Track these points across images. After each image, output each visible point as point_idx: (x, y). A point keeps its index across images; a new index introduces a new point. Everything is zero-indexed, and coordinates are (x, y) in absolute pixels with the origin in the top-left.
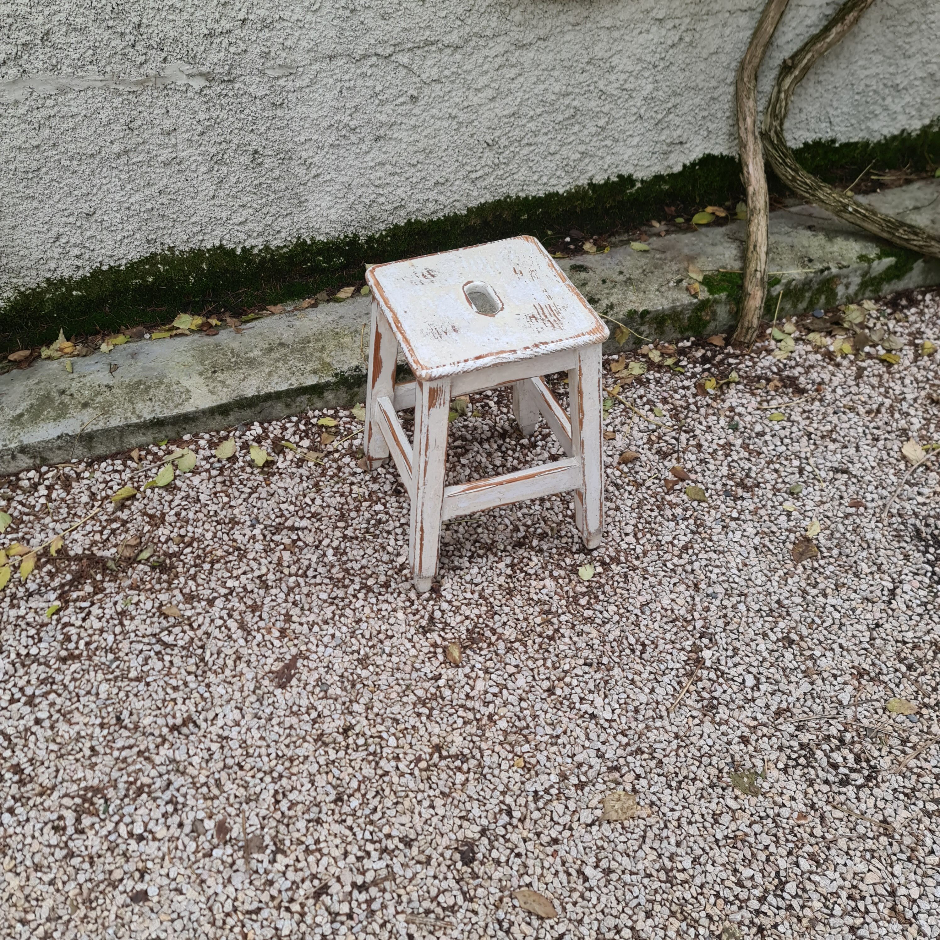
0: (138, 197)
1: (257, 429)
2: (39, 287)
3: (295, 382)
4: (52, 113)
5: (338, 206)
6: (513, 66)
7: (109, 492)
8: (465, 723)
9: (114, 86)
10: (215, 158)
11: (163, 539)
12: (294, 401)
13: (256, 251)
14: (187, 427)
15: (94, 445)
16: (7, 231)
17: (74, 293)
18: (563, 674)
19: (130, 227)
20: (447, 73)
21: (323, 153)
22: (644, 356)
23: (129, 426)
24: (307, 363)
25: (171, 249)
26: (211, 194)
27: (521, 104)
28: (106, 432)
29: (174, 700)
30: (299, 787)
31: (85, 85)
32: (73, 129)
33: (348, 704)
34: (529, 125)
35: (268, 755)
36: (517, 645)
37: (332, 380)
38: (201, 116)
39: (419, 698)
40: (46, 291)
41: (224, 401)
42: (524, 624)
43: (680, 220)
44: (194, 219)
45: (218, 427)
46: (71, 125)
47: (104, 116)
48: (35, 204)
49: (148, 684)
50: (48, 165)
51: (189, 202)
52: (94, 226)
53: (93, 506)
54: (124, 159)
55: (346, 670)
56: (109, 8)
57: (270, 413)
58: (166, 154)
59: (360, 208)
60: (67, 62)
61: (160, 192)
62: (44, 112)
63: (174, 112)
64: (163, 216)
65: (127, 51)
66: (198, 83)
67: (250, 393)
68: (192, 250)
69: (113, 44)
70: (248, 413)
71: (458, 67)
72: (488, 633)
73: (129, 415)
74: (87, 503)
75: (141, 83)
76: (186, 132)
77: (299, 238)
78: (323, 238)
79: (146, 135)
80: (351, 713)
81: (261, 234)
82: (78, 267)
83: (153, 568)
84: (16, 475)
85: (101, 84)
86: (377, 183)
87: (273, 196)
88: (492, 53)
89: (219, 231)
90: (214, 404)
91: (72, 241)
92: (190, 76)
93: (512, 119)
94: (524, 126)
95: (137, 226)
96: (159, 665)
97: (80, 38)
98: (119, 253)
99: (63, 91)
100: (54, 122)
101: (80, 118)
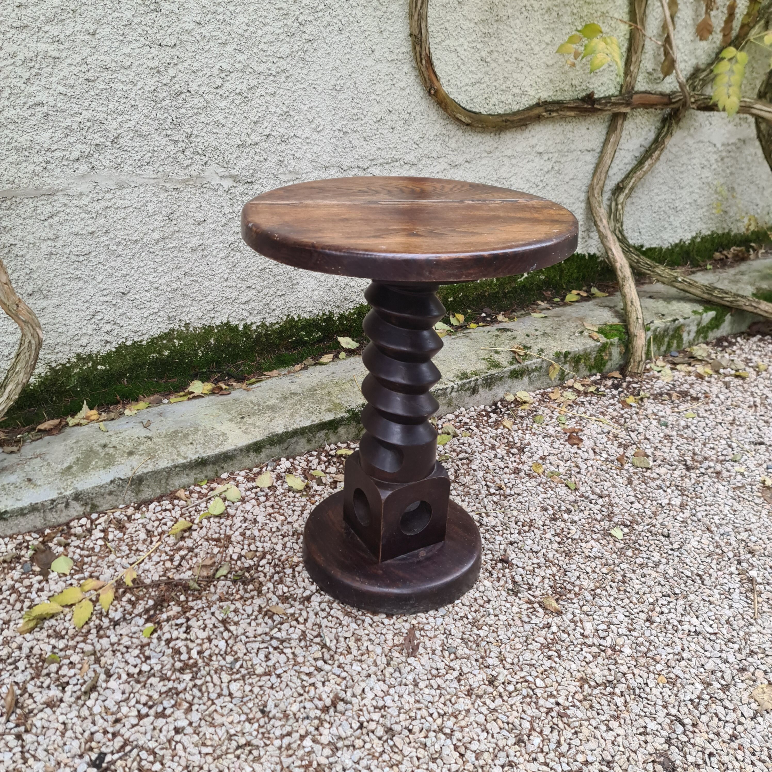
0: (167, 278)
1: (285, 464)
2: (69, 362)
3: (315, 419)
4: (110, 205)
5: (320, 288)
7: (165, 528)
8: (594, 657)
9: (163, 184)
10: (232, 246)
11: (235, 557)
12: (314, 436)
13: (254, 327)
14: (225, 465)
15: (142, 488)
16: (51, 309)
17: (99, 367)
18: (651, 606)
19: (156, 305)
22: (570, 387)
23: (176, 467)
24: (320, 404)
25: (187, 325)
26: (226, 276)
28: (155, 473)
29: (313, 684)
30: (476, 738)
31: (140, 181)
32: (124, 218)
33: (481, 660)
35: (431, 715)
36: (598, 591)
37: (346, 415)
38: (227, 210)
39: (542, 644)
40: (75, 365)
41: (259, 438)
42: (595, 575)
43: (557, 300)
44: (209, 299)
45: (250, 465)
46: (123, 215)
47: (150, 208)
48: (81, 284)
49: (279, 676)
50: (98, 249)
51: (207, 284)
52: (126, 305)
53: (151, 542)
54: (161, 244)
55: (464, 633)
56: (169, 120)
57: (295, 449)
58: (194, 241)
59: (336, 290)
60: (129, 162)
61: (185, 274)
62: (103, 204)
63: (206, 207)
64: (185, 295)
65: (177, 155)
66: (228, 183)
67: (280, 430)
68: (204, 327)
69: (168, 149)
70: (277, 449)
72: (569, 587)
73: (175, 457)
74: (145, 540)
75: (184, 181)
76: (213, 223)
77: (288, 316)
78: (306, 316)
79: (181, 225)
80: (488, 667)
81: (260, 312)
82: (107, 342)
83: (234, 582)
84: (67, 524)
85: (152, 181)
87: (273, 279)
89: (228, 309)
90: (251, 442)
91: (106, 318)
92: (223, 177)
95: (162, 304)
96: (283, 658)
97: (143, 143)
98: (143, 329)
99: (121, 186)
100: (109, 213)
101: (131, 209)
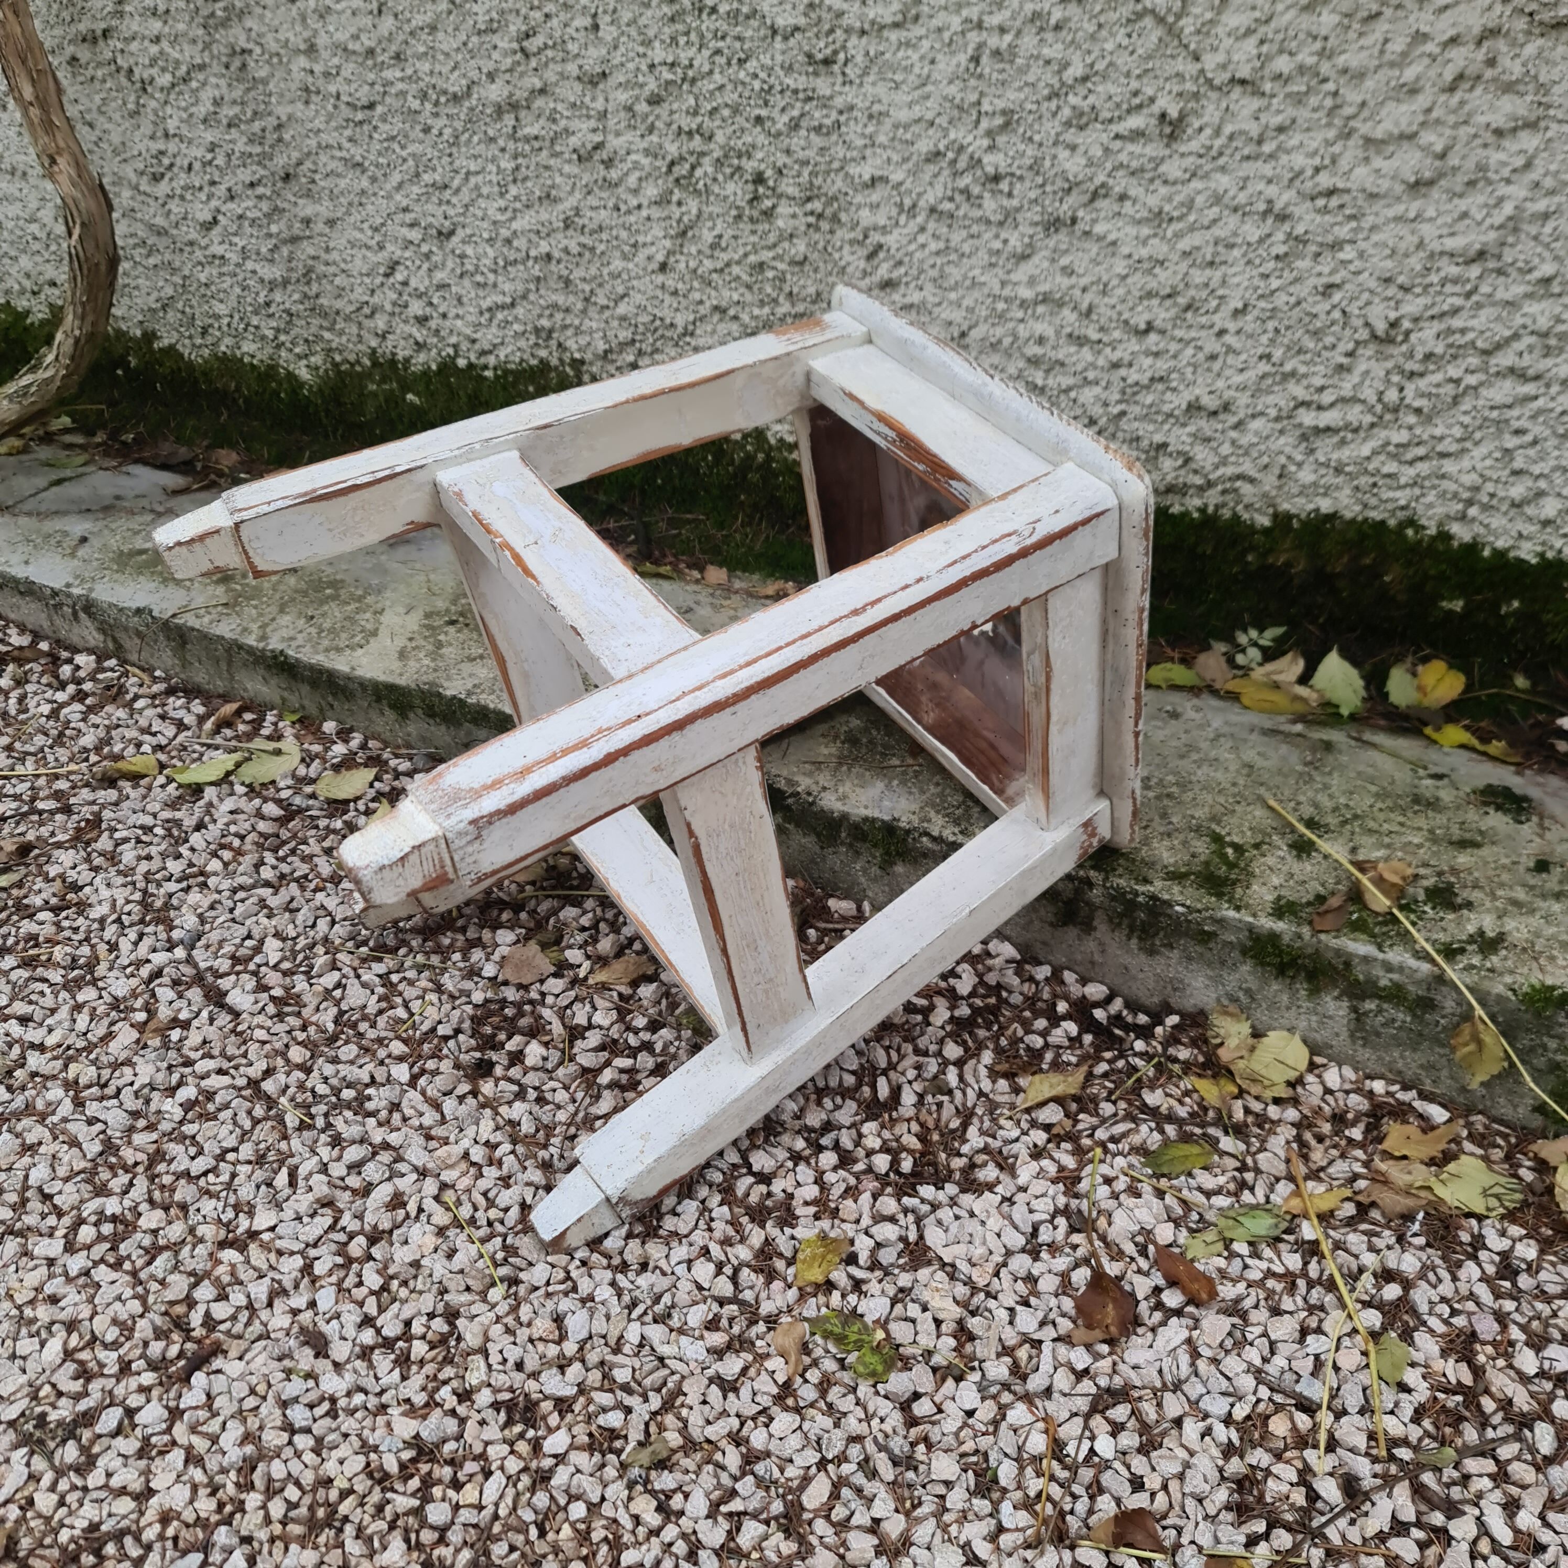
0: (527, 221)
6: (1509, 88)
7: (129, 751)
10: (676, 172)
11: (52, 871)
14: (335, 703)
15: (189, 656)
16: (320, 226)
17: (409, 397)
20: (1283, 64)
21: (913, 226)
22: (1541, 1165)
23: (238, 646)
26: (660, 258)
27: (1513, 225)
28: (204, 637)
34: (1532, 308)
38: (659, 54)
40: (369, 375)
45: (388, 735)
48: (364, 182)
50: (387, 100)
52: (450, 263)
53: (86, 760)
54: (509, 121)
58: (584, 132)
61: (566, 222)
63: (607, 31)
64: (567, 281)
70: (440, 733)
71: (1321, 53)
74: (84, 750)
76: (625, 87)
79: (550, 75)
82: (418, 344)
84: (75, 652)
86: (1033, 350)
88: (1444, 28)
90: (381, 677)
91: (413, 282)
93: (1474, 271)
94: (1510, 304)
98: (486, 338)
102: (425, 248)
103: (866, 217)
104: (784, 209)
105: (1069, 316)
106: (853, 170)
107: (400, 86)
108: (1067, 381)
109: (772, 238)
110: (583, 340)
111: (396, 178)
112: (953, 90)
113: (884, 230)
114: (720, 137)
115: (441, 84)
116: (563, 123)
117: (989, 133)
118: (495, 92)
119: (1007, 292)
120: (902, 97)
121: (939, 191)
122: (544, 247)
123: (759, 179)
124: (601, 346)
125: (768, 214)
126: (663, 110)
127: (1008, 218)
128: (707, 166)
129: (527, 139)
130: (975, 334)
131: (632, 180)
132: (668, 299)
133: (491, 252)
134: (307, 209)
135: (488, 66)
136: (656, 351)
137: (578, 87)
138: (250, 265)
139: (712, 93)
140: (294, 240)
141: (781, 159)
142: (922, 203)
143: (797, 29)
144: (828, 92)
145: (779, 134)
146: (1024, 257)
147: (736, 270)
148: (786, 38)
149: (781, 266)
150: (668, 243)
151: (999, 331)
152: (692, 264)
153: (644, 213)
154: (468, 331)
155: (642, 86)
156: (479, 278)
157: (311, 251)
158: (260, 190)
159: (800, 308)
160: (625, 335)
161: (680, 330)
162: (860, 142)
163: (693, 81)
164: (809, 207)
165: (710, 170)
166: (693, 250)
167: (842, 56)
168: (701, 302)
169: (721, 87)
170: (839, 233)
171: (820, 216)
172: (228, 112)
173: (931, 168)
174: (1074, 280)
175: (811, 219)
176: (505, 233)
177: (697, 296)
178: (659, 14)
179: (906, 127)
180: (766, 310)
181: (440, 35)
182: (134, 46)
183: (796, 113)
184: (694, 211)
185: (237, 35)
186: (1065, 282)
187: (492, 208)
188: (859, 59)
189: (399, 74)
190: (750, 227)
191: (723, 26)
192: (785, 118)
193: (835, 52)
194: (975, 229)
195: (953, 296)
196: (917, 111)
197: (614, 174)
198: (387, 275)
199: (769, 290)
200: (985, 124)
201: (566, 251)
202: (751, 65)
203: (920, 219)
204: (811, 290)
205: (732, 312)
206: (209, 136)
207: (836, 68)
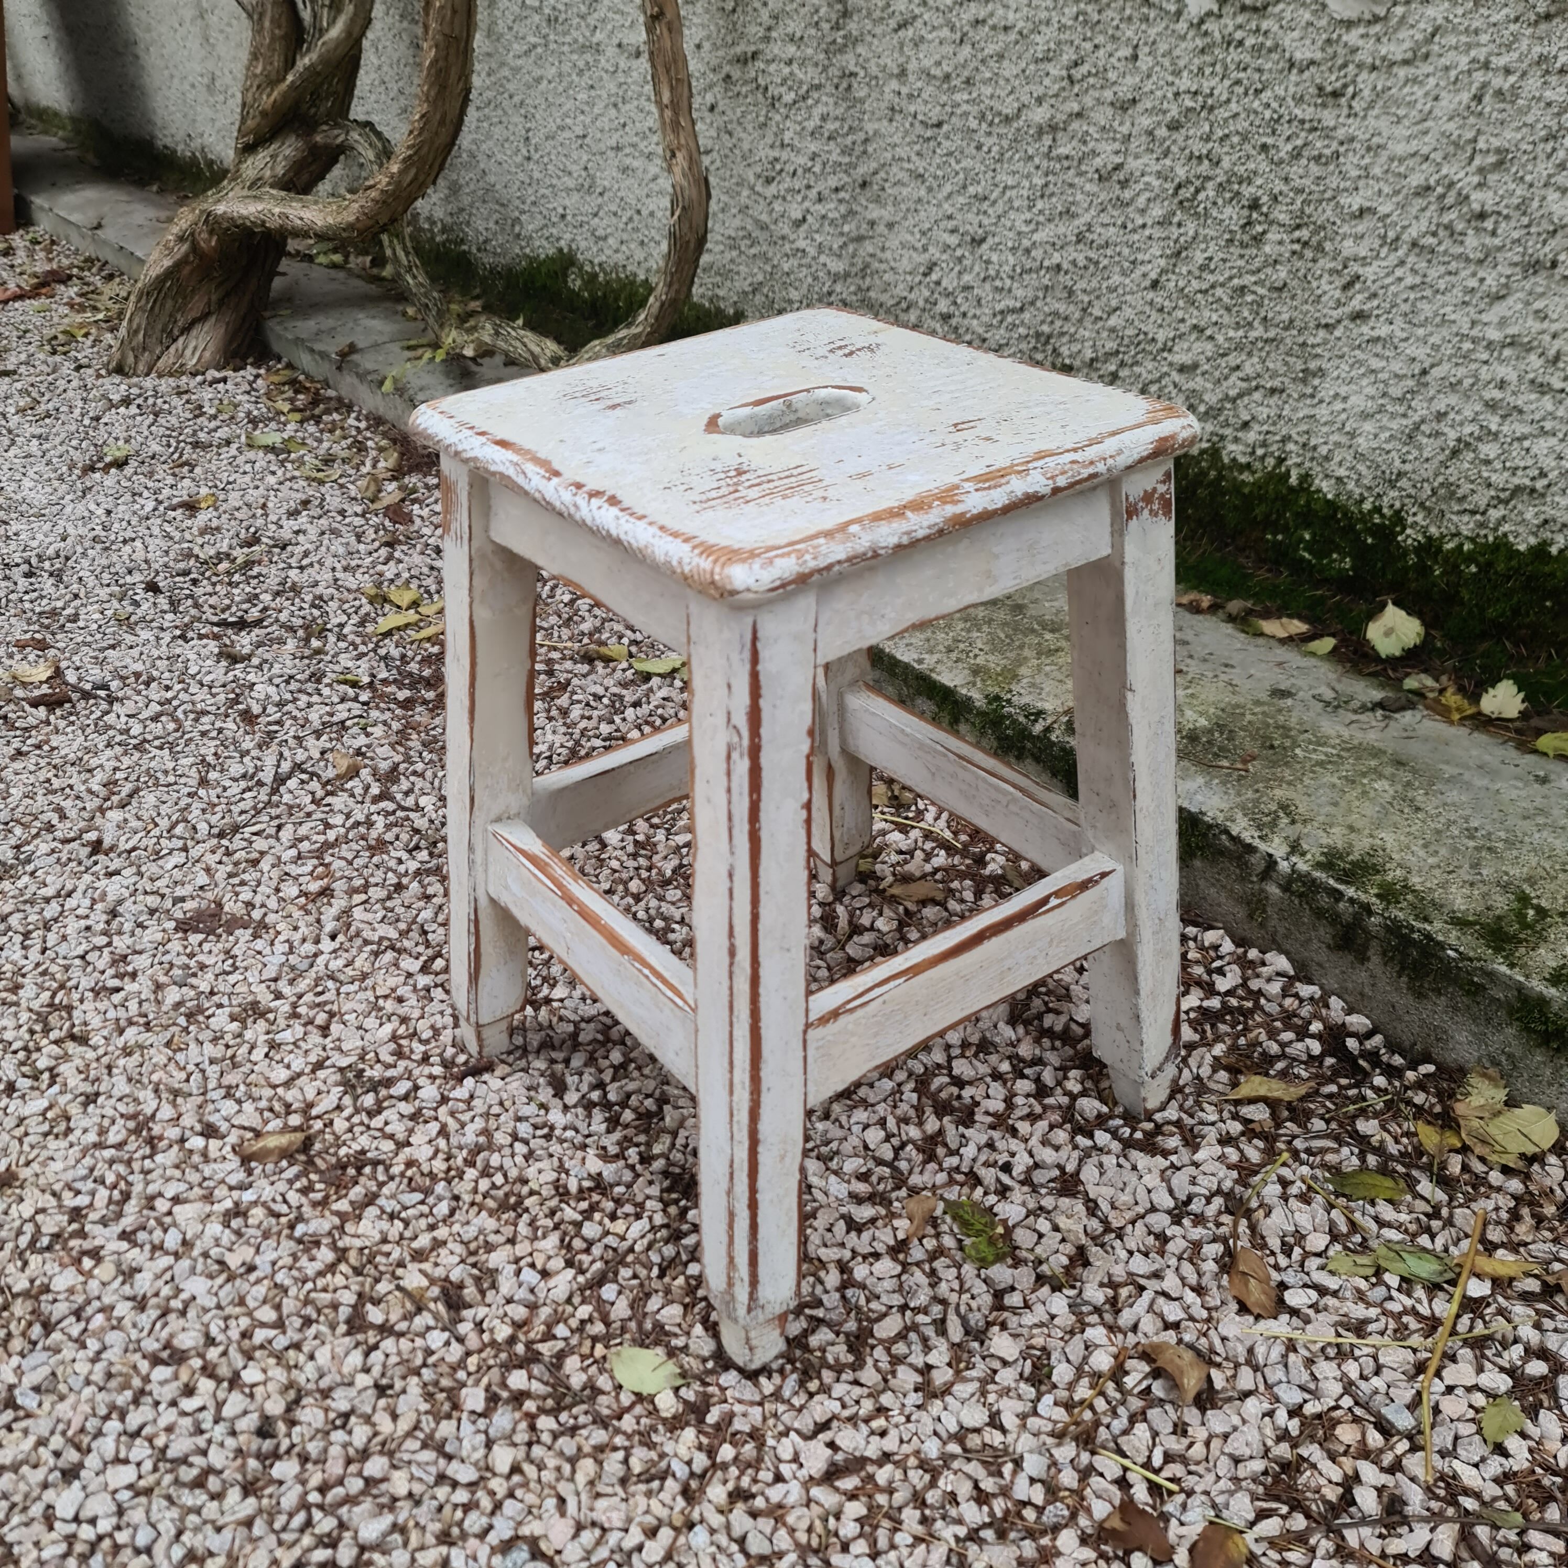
102: (959, 253)
103: (1348, 247)
104: (1273, 236)
105: (1534, 361)
106: (1344, 200)
107: (965, 107)
108: (1522, 429)
109: (1257, 263)
110: (1075, 347)
111: (948, 188)
112: (1451, 126)
113: (1364, 262)
114: (1226, 163)
115: (997, 106)
116: (1091, 145)
117: (1481, 170)
118: (1040, 115)
119: (1475, 332)
120: (1401, 131)
121: (1423, 225)
122: (1056, 258)
123: (1255, 205)
124: (1089, 354)
125: (1258, 240)
126: (1179, 136)
127: (1487, 258)
128: (1210, 191)
129: (1059, 159)
130: (1436, 372)
131: (1141, 201)
132: (1154, 315)
133: (1012, 260)
134: (874, 212)
135: (1039, 91)
136: (1136, 363)
137: (1110, 111)
138: (823, 258)
139: (1226, 120)
140: (860, 239)
141: (1279, 186)
142: (1405, 237)
143: (1312, 62)
144: (1332, 124)
145: (1281, 162)
146: (1500, 298)
147: (1219, 292)
148: (1301, 71)
149: (1261, 291)
150: (1162, 262)
151: (1461, 372)
152: (1181, 284)
153: (1147, 232)
154: (981, 330)
155: (1165, 112)
156: (998, 283)
157: (870, 249)
158: (842, 195)
159: (1271, 334)
160: (1111, 345)
161: (1160, 345)
162: (1354, 173)
163: (1212, 109)
164: (1297, 234)
165: (1211, 194)
166: (1184, 270)
167: (1350, 90)
168: (1183, 320)
169: (1236, 115)
170: (1321, 262)
171: (1306, 244)
172: (831, 126)
173: (1419, 202)
174: (1546, 325)
175: (1297, 247)
176: (1026, 243)
177: (1180, 314)
178: (1191, 46)
179: (1401, 160)
180: (1241, 333)
181: (1006, 63)
182: (772, 68)
183: (1299, 142)
184: (1191, 233)
185: (849, 61)
186: (1537, 326)
187: (1019, 219)
188: (1366, 93)
189: (966, 97)
190: (1239, 251)
191: (1247, 58)
192: (1289, 147)
193: (1345, 86)
194: (1453, 266)
195: (1421, 332)
196: (1414, 145)
197: (1127, 194)
198: (925, 275)
199: (1246, 313)
200: (1477, 162)
201: (1074, 263)
202: (1266, 96)
203: (1400, 253)
204: (1285, 317)
205: (1208, 332)
206: (813, 147)
207: (1343, 101)
